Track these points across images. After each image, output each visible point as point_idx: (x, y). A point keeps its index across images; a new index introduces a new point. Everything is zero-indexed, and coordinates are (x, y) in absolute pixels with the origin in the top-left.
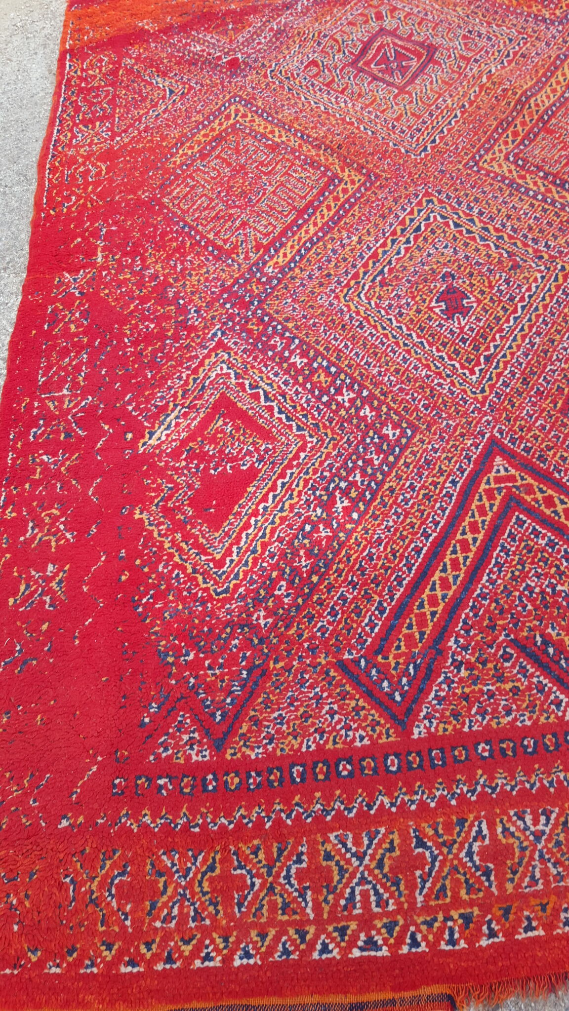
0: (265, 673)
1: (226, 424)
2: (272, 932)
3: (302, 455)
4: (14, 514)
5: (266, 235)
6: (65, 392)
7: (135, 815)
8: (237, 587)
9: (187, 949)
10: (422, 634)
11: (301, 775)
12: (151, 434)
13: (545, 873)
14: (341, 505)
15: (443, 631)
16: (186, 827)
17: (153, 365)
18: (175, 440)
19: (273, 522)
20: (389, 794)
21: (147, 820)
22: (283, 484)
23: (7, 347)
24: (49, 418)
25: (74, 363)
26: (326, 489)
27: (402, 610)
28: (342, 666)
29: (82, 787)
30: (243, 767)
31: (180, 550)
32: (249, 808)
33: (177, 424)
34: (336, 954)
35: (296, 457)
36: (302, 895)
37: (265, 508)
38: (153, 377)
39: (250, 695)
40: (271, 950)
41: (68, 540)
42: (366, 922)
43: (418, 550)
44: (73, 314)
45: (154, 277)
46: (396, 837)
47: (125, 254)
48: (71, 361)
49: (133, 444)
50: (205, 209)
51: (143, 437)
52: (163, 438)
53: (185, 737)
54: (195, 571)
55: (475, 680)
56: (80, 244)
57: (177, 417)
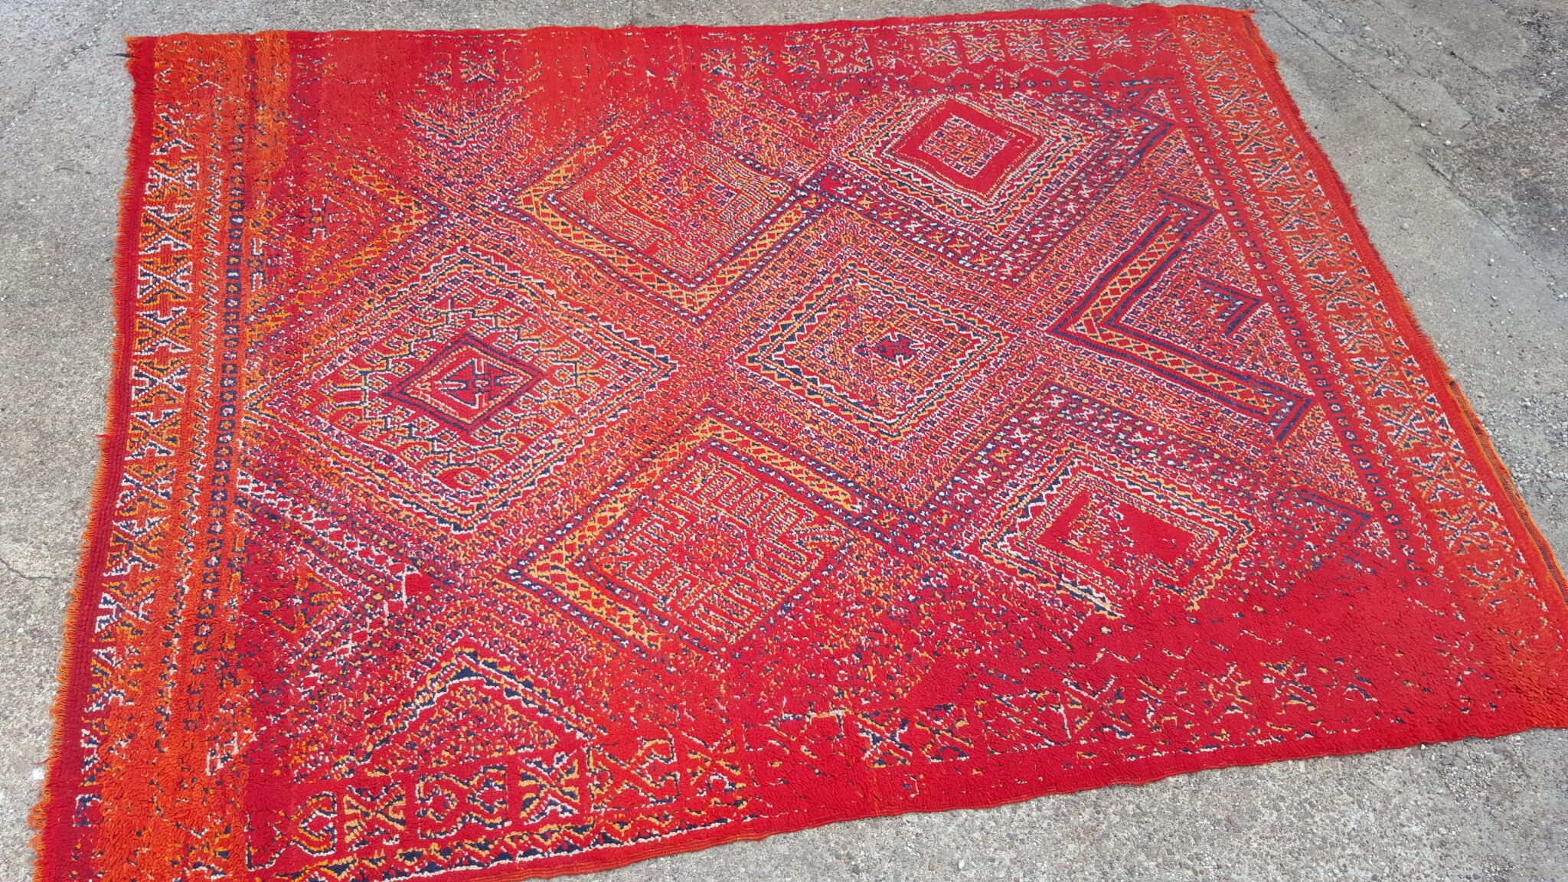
0: (1303, 490)
1: (1074, 537)
2: (1463, 475)
3: (1096, 469)
4: (1224, 731)
5: (801, 514)
6: (1062, 710)
7: (1435, 568)
8: (1240, 515)
9: (1495, 524)
10: (1238, 387)
11: (1365, 462)
12: (1099, 608)
13: (1369, 332)
14: (1139, 438)
15: (1233, 374)
16: (1427, 533)
17: (1009, 617)
18: (1104, 582)
19: (1173, 490)
20: (1355, 410)
21: (1433, 559)
22: (1131, 483)
23: (994, 812)
24: (1100, 721)
25: (1017, 710)
26: (1129, 450)
27: (1222, 398)
28: (1281, 437)
29: (1433, 608)
30: (1375, 500)
31: (1219, 565)
32: (1399, 494)
33: (1083, 583)
34: (1456, 441)
35: (1099, 474)
36: (1435, 459)
37: (1159, 497)
38: (1024, 614)
39: (1323, 499)
40: (1472, 475)
41: (1236, 670)
42: (1434, 426)
43: (1170, 386)
44: (940, 727)
45: (874, 634)
46: (1381, 407)
47: (831, 679)
48: (1014, 714)
49: (1115, 625)
50: (754, 586)
51: (1103, 616)
52: (1102, 595)
53: (1371, 539)
54: (1235, 551)
55: (1262, 358)
56: (810, 747)
57: (1074, 584)
